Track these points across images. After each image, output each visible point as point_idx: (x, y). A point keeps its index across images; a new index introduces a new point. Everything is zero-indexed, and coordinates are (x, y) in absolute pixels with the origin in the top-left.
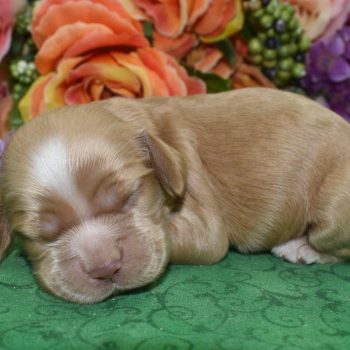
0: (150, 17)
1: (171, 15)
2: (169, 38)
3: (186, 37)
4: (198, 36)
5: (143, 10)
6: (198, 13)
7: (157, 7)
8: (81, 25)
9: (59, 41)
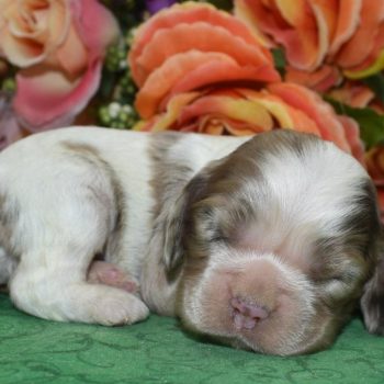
0: (280, 45)
1: (307, 44)
2: (304, 72)
3: (327, 70)
4: (341, 69)
5: (270, 37)
6: (341, 38)
7: (288, 32)
8: (195, 54)
9: (166, 75)
